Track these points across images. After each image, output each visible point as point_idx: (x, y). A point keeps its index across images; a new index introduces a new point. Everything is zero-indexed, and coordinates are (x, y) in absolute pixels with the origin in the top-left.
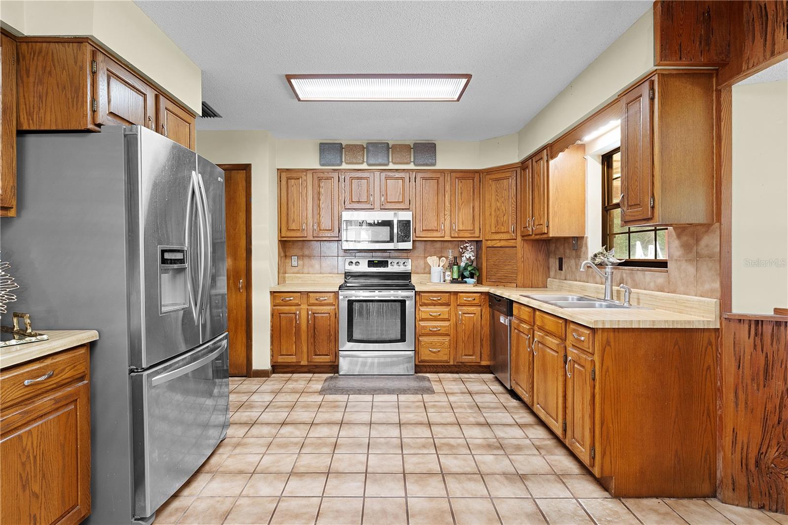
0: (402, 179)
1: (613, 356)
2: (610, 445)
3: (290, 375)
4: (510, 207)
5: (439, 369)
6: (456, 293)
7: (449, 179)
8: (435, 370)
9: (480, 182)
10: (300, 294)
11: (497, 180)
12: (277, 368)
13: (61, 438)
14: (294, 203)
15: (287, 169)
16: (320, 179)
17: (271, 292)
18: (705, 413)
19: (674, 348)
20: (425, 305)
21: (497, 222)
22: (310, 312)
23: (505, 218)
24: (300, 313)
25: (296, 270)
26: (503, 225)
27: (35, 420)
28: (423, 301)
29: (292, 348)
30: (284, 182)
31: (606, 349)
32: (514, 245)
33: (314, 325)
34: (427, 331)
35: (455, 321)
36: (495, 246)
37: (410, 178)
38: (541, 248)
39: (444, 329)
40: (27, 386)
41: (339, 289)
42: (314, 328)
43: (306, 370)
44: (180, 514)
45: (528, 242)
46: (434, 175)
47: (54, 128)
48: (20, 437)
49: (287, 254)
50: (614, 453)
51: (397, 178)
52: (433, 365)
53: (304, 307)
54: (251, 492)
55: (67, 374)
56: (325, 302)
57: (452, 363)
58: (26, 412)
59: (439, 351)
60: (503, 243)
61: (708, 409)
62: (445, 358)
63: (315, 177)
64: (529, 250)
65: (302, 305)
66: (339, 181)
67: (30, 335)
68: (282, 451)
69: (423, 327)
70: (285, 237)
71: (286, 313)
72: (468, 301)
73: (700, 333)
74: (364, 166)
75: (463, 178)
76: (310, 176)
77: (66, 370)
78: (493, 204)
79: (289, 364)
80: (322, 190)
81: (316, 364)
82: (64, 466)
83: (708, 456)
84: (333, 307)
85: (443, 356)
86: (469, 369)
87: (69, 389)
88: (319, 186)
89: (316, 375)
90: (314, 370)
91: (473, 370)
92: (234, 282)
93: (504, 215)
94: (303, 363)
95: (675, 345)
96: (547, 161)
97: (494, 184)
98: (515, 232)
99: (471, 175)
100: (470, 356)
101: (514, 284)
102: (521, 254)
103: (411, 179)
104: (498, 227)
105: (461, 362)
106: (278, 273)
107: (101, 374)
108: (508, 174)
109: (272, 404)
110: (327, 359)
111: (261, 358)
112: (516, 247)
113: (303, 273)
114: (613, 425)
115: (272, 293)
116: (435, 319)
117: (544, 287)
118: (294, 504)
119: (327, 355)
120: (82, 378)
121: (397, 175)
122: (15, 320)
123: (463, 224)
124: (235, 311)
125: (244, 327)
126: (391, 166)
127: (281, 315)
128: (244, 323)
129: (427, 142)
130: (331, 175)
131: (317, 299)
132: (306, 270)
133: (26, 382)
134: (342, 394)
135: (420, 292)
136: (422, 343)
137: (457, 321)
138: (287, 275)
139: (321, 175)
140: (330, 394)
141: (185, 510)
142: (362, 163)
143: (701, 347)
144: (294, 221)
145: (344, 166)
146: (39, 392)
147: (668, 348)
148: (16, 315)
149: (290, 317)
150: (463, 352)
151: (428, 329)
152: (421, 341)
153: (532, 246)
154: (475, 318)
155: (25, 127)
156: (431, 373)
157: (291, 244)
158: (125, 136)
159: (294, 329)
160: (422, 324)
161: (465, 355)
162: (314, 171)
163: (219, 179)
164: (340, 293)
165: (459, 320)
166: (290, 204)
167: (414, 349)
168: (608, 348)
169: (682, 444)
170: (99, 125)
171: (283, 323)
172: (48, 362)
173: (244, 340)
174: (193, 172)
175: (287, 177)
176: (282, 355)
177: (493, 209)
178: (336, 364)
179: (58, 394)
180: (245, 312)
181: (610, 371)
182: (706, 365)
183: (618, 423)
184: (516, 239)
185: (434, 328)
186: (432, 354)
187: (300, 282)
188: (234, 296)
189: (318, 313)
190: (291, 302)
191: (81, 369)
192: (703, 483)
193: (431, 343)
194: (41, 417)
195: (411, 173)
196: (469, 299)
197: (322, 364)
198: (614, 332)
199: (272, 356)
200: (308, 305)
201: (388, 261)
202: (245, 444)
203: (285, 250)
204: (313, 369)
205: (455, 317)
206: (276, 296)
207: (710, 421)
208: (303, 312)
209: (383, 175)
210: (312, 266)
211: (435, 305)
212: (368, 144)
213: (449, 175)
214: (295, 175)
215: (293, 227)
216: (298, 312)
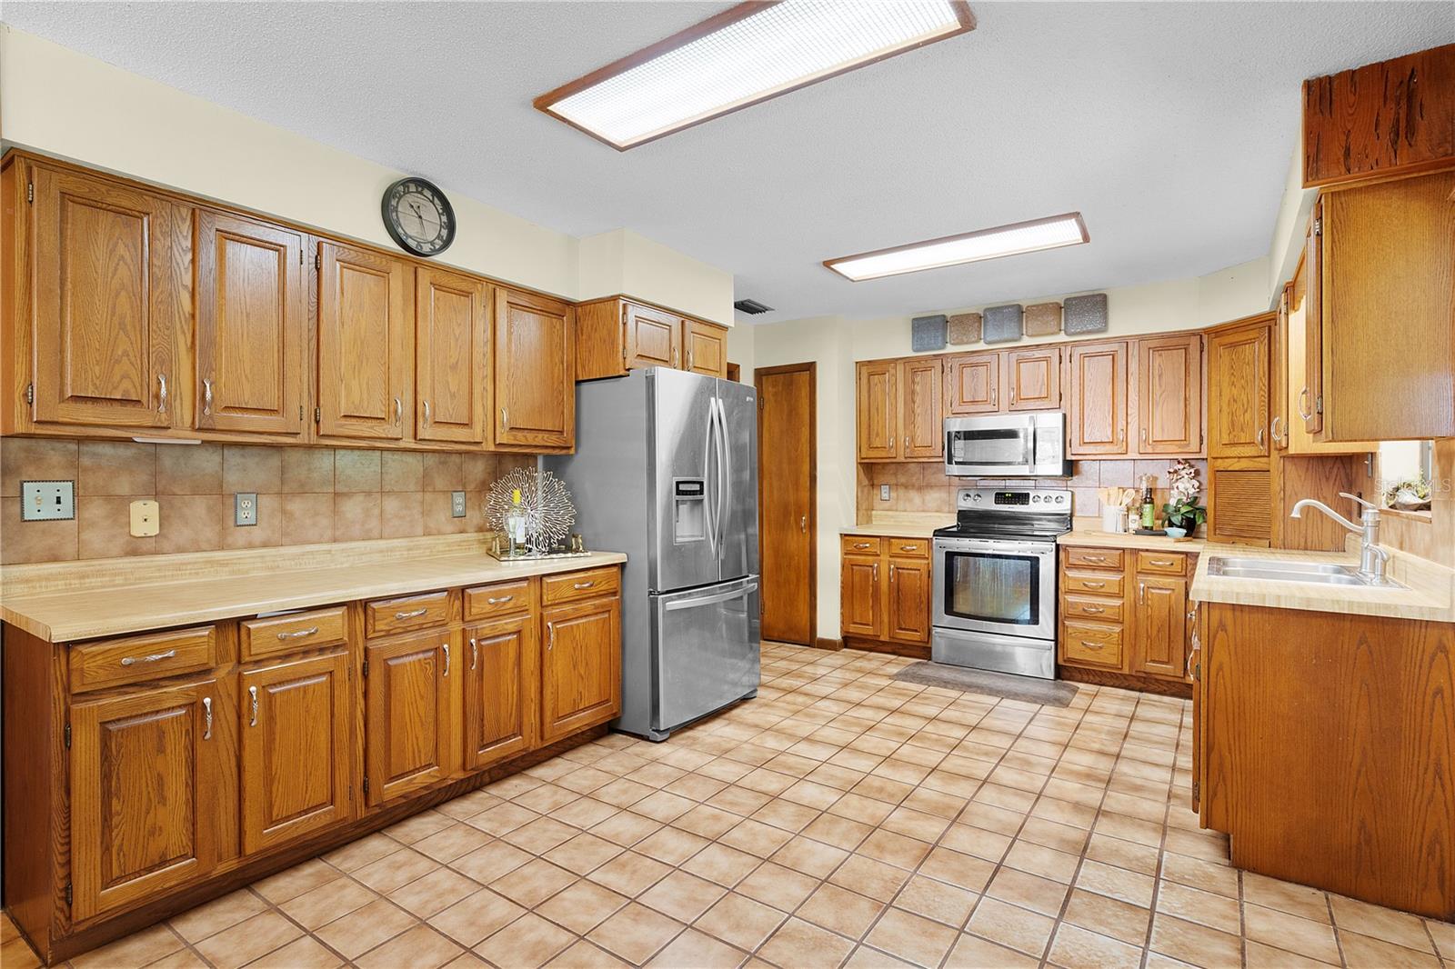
0: (1047, 359)
1: (1232, 647)
2: (1225, 785)
3: (866, 653)
4: (1256, 395)
5: (1105, 680)
6: (1135, 551)
7: (1136, 352)
8: (1098, 679)
9: (1201, 352)
10: (878, 539)
11: (1233, 345)
12: (849, 641)
13: (599, 639)
14: (877, 409)
15: (869, 362)
16: (914, 371)
17: (841, 534)
18: (1431, 768)
19: (1358, 648)
20: (1076, 568)
21: (1233, 425)
22: (892, 566)
23: (1248, 416)
24: (879, 566)
25: (887, 505)
26: (1242, 430)
27: (581, 617)
28: (1071, 561)
29: (869, 615)
30: (864, 380)
31: (1218, 635)
32: (1266, 467)
33: (898, 585)
34: (1078, 611)
35: (1132, 599)
36: (1229, 469)
37: (1060, 356)
38: (1330, 473)
39: (1111, 611)
40: (577, 589)
41: (934, 535)
42: (898, 591)
43: (889, 649)
44: (690, 741)
45: (1296, 460)
46: (1106, 348)
47: (598, 377)
48: (571, 626)
49: (875, 482)
50: (1232, 797)
51: (1038, 360)
52: (1094, 670)
53: (885, 558)
54: (757, 742)
55: (604, 587)
56: (914, 552)
57: (1126, 671)
58: (576, 609)
59: (1101, 648)
60: (1244, 464)
61: (1438, 764)
62: (1113, 660)
63: (907, 368)
64: (1300, 476)
65: (882, 556)
66: (943, 372)
67: (581, 552)
68: (808, 720)
69: (1072, 603)
70: (866, 458)
71: (860, 566)
72: (1159, 566)
73: (1417, 630)
74: (981, 346)
75: (1164, 348)
76: (900, 367)
77: (603, 583)
78: (1226, 391)
79: (865, 637)
80: (918, 388)
81: (902, 642)
82: (601, 663)
83: (1438, 847)
84: (926, 562)
85: (1109, 657)
86: (1166, 689)
87: (605, 600)
88: (913, 382)
89: (901, 658)
90: (901, 651)
91: (1174, 690)
92: (796, 520)
93: (1246, 411)
94: (882, 638)
95: (1361, 643)
96: (1287, 314)
97: (1226, 354)
98: (1266, 443)
99: (1181, 341)
100: (1163, 663)
101: (1265, 541)
102: (1279, 484)
103: (1063, 358)
104: (1234, 433)
105: (1145, 673)
106: (857, 510)
107: (628, 594)
108: (1252, 335)
109: (824, 678)
110: (916, 636)
111: (829, 624)
112: (1268, 471)
113: (897, 510)
114: (1230, 753)
115: (843, 536)
116: (1094, 593)
117: (1337, 550)
118: (791, 760)
119: (916, 631)
120: (614, 594)
121: (1037, 354)
122: (573, 540)
123: (1163, 430)
124: (796, 558)
125: (807, 580)
126: (1026, 341)
127: (854, 567)
128: (807, 574)
129: (1091, 293)
130: (930, 364)
131: (902, 549)
132: (901, 506)
133: (576, 586)
134: (920, 683)
135: (1067, 546)
136: (1070, 631)
137: (1137, 601)
138: (874, 512)
139: (917, 365)
140: (903, 680)
141: (694, 739)
142: (977, 342)
143: (1420, 652)
144: (877, 435)
145: (950, 349)
146: (584, 596)
147: (1346, 646)
148: (574, 536)
149: (864, 571)
150: (1149, 654)
151: (1081, 609)
152: (1067, 627)
153: (1307, 469)
154: (1173, 597)
155: (580, 378)
156: (1091, 683)
157: (880, 467)
158: (646, 377)
159: (871, 588)
160: (1070, 598)
161: (1154, 661)
162: (906, 360)
163: (748, 399)
164: (934, 541)
165: (1139, 599)
166: (873, 411)
167: (1053, 638)
168: (1221, 634)
169: (1375, 812)
170: (628, 370)
171: (857, 578)
172: (590, 573)
173: (808, 597)
174: (713, 399)
175: (870, 371)
176: (854, 623)
177: (1225, 399)
178: (929, 646)
179: (597, 602)
180: (808, 559)
181: (1225, 669)
182: (1432, 687)
183: (1240, 753)
184: (1269, 456)
185: (1091, 607)
186: (1088, 651)
187: (892, 523)
188: (795, 538)
189: (903, 569)
190: (866, 550)
191: (613, 585)
192: (1423, 890)
193: (1086, 633)
194: (586, 616)
195: (1063, 348)
196: (1160, 563)
197: (910, 643)
198: (1234, 610)
199: (842, 622)
200: (891, 556)
201: (1028, 494)
202: (773, 706)
203: (872, 477)
204: (898, 649)
205: (1132, 592)
206: (847, 540)
207: (1442, 786)
208: (884, 567)
209: (1014, 356)
210: (911, 501)
211: (1094, 569)
212: (986, 310)
213: (1137, 345)
214: (879, 369)
215: (877, 443)
216: (876, 565)
